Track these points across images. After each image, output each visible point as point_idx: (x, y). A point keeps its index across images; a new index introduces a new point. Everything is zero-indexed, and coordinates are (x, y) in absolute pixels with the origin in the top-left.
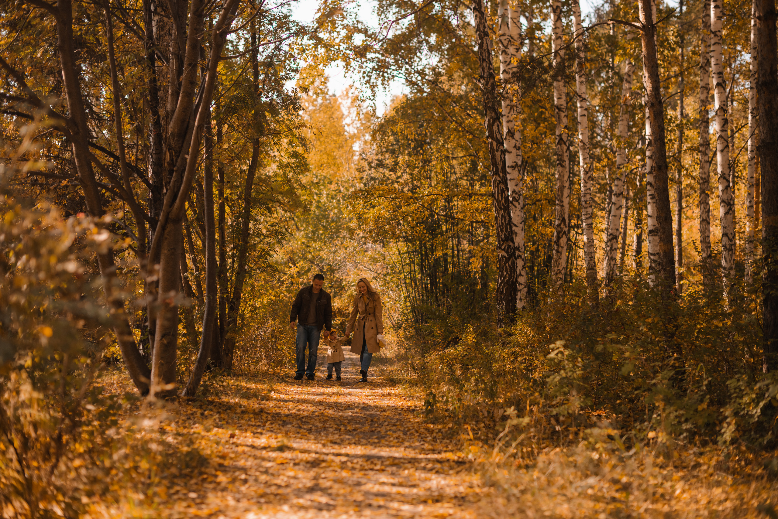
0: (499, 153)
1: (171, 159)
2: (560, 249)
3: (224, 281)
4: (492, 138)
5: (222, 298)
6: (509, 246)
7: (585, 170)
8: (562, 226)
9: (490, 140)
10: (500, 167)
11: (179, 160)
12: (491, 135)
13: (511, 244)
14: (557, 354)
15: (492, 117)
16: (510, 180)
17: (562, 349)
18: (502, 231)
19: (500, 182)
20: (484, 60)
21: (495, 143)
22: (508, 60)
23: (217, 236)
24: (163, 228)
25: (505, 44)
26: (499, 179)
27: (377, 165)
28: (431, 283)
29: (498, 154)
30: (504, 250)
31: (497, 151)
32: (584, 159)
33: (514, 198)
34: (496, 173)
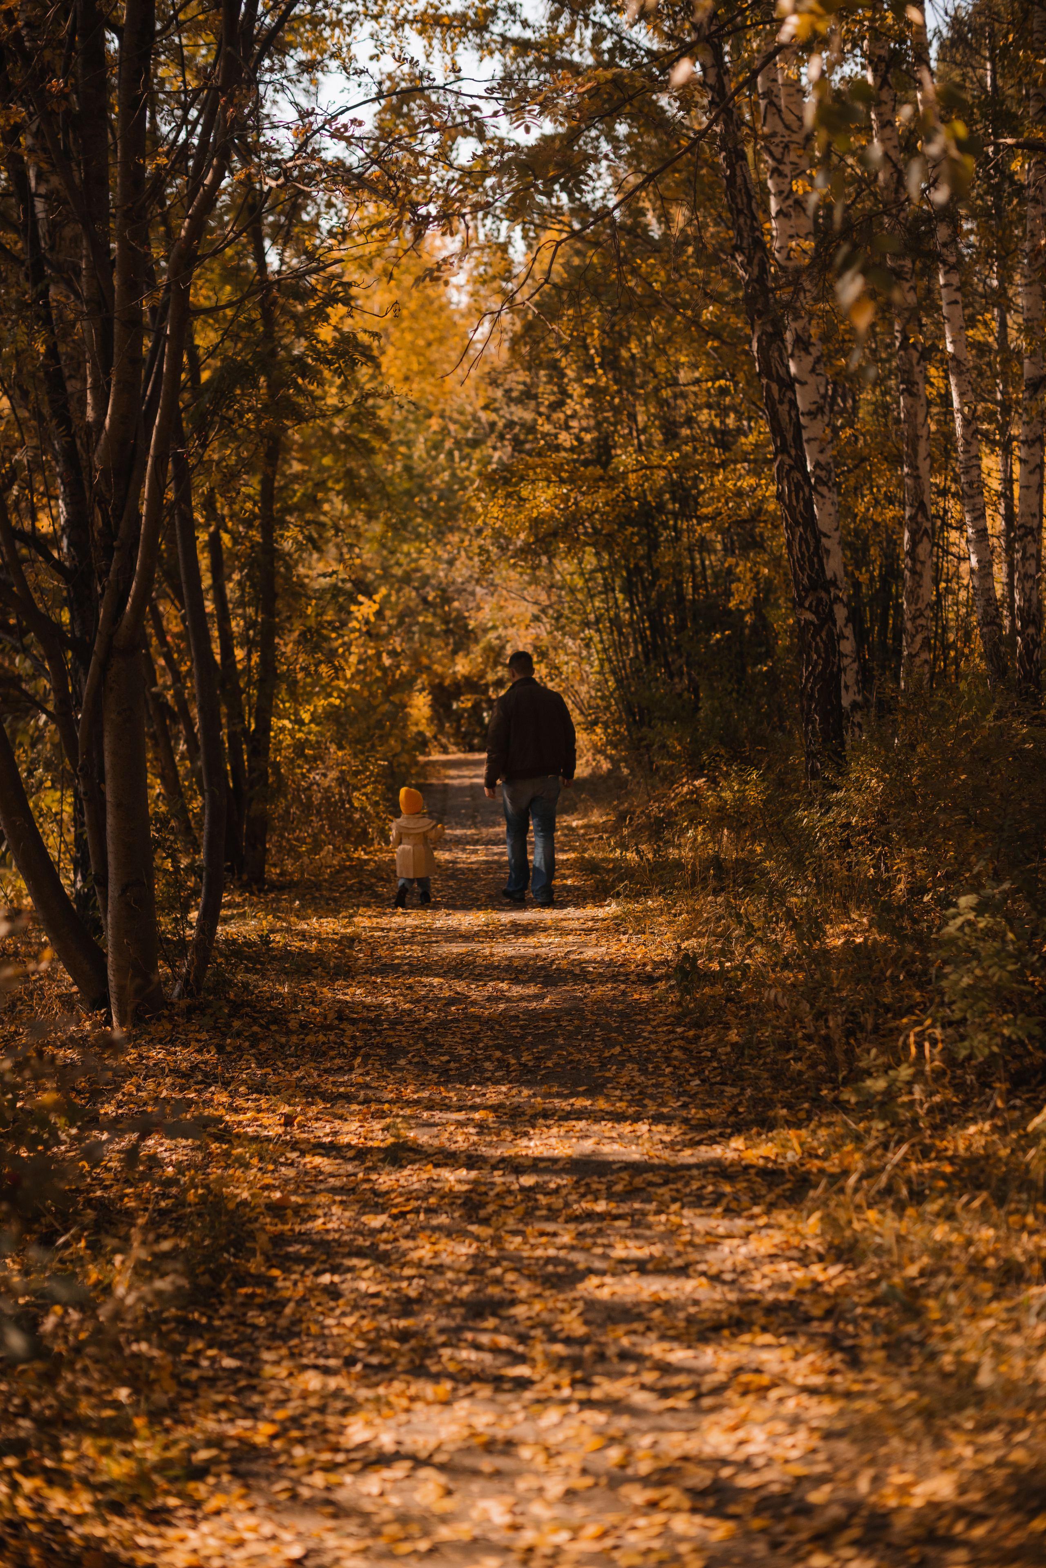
0: (786, 407)
1: (107, 523)
2: (919, 567)
3: (234, 696)
4: (769, 376)
5: (231, 736)
6: (820, 600)
7: (964, 418)
8: (920, 518)
9: (764, 381)
10: (789, 436)
11: (123, 524)
12: (766, 371)
13: (823, 595)
14: (961, 928)
15: (764, 333)
16: (809, 441)
17: (971, 916)
18: (802, 569)
19: (792, 468)
20: (740, 212)
21: (775, 387)
22: (786, 188)
23: (209, 606)
24: (104, 667)
25: (778, 155)
26: (788, 461)
27: (522, 393)
28: (651, 628)
29: (783, 409)
30: (809, 609)
31: (781, 402)
32: (961, 395)
33: (818, 478)
34: (781, 450)
